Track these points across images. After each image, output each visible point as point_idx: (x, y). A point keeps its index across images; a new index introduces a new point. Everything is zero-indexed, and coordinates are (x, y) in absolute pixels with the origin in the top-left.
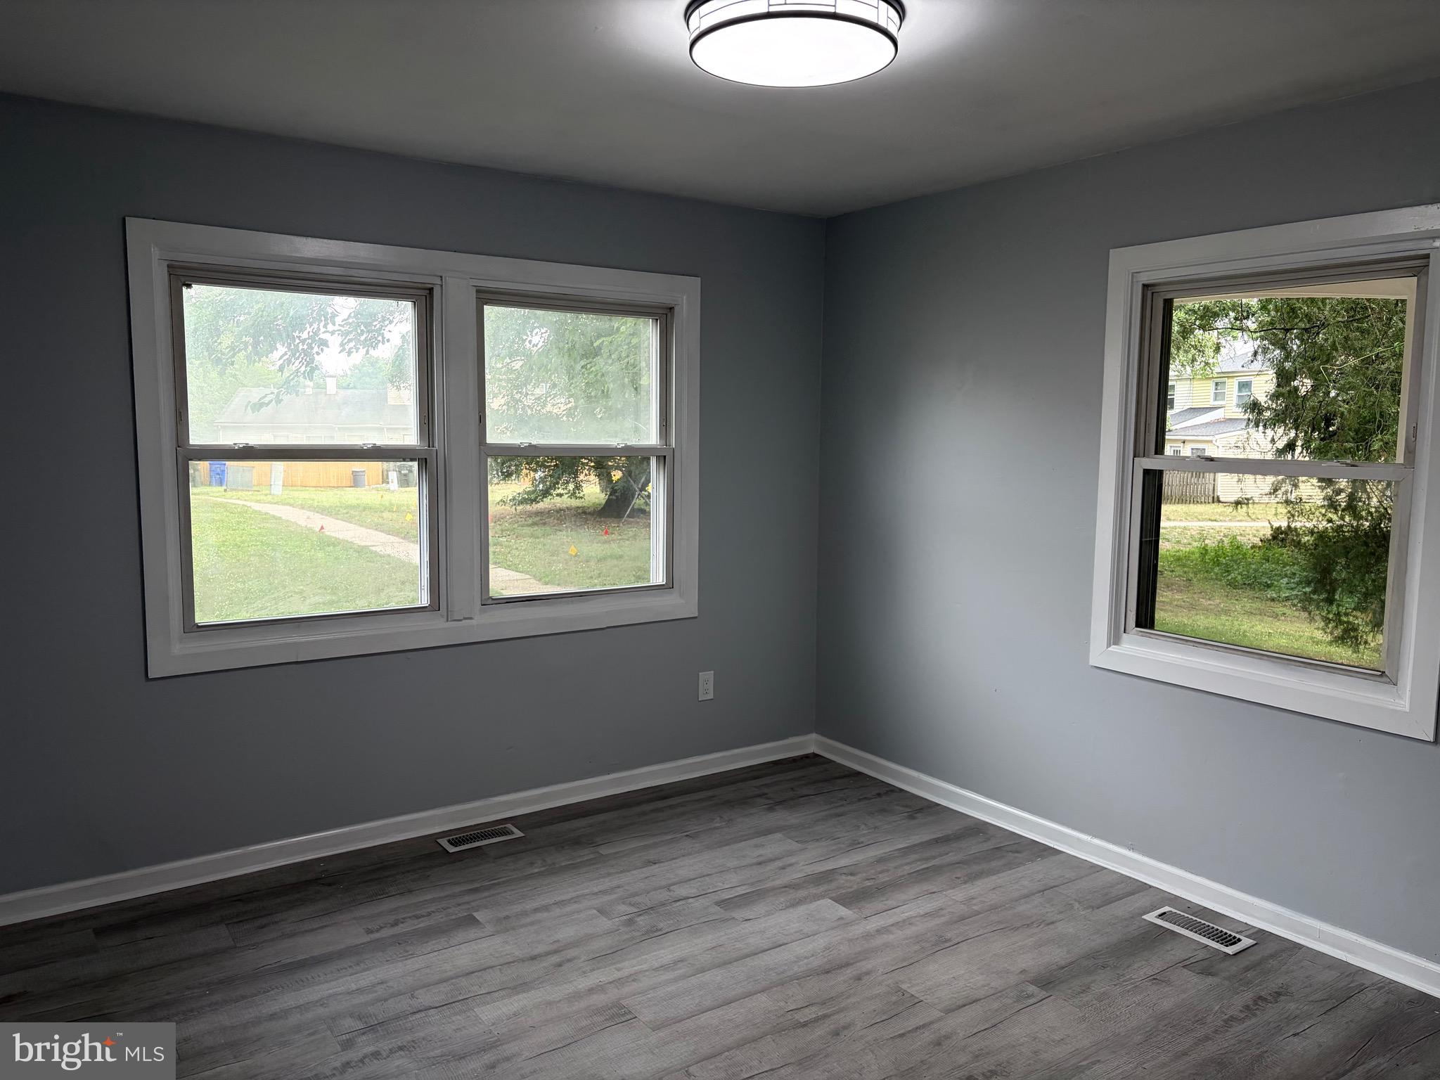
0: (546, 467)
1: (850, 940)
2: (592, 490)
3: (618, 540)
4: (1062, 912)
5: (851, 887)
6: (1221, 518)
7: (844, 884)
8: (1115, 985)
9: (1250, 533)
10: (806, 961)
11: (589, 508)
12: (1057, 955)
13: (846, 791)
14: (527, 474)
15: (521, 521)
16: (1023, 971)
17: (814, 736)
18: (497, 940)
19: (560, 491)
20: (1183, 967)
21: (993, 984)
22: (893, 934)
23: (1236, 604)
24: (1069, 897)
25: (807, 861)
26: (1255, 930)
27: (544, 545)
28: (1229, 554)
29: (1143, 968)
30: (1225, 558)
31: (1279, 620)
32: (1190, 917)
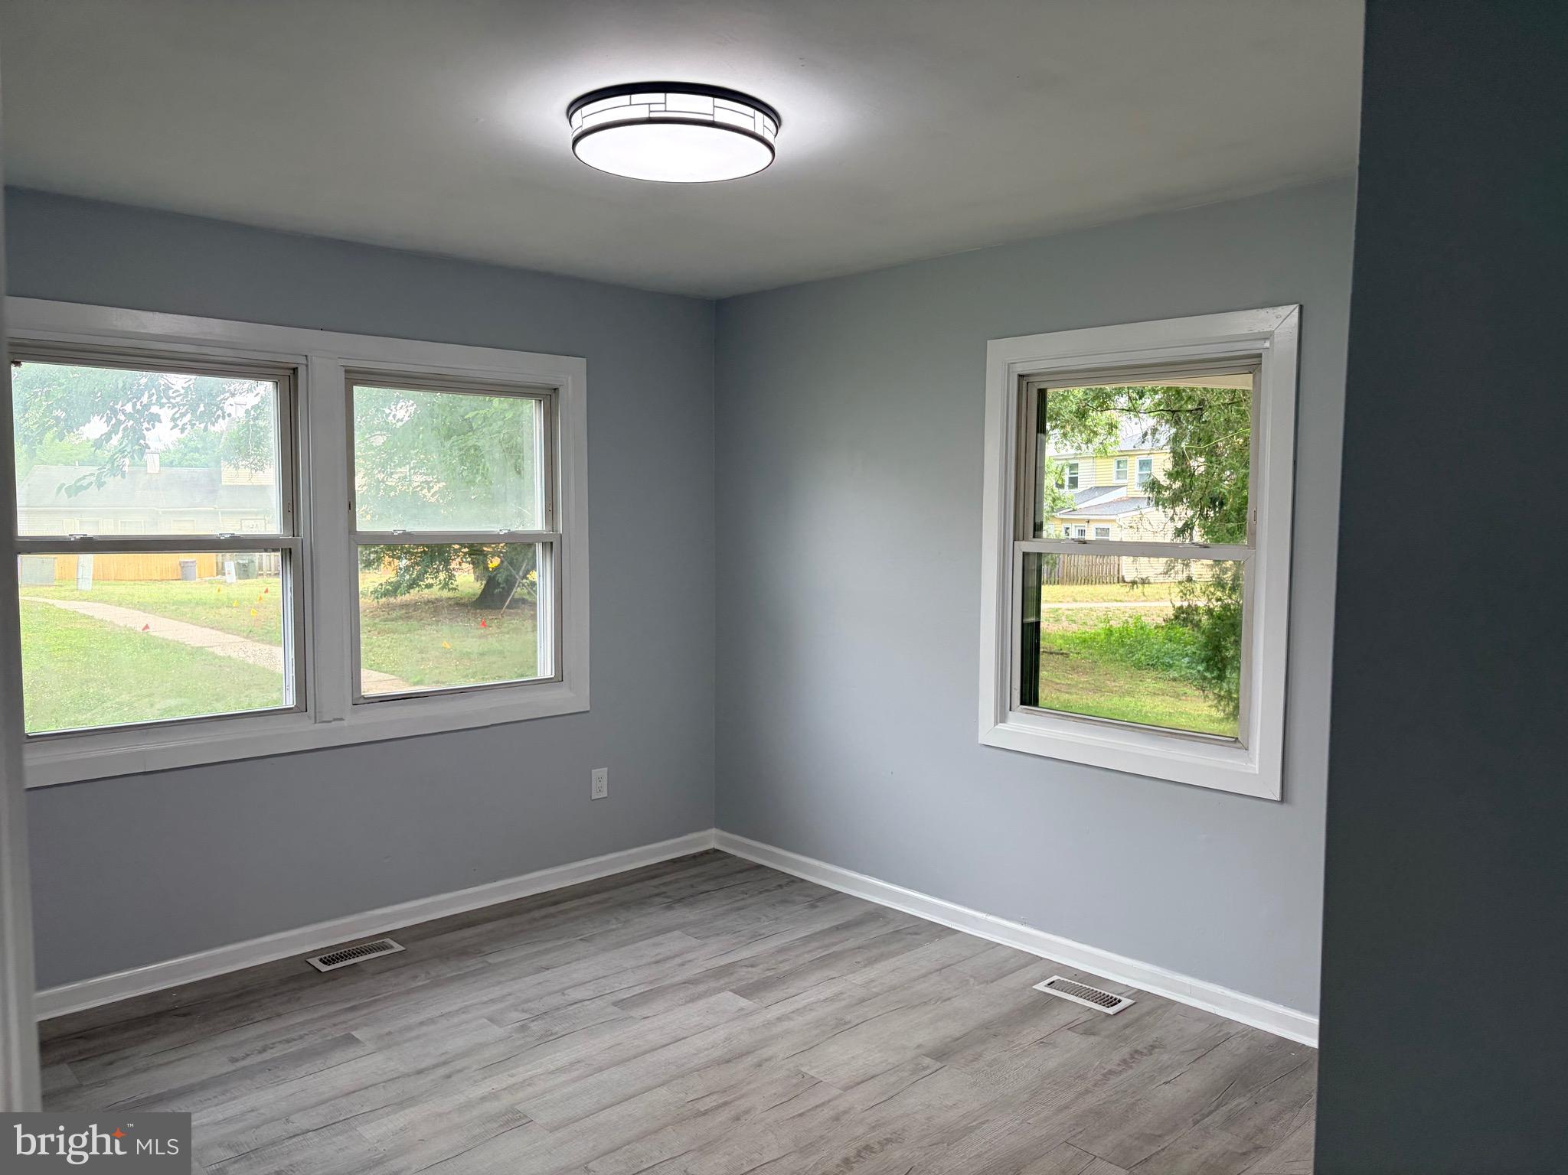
0: (413, 554)
1: (750, 1030)
2: (465, 579)
3: (496, 633)
4: (958, 988)
5: (752, 978)
6: (1126, 599)
7: (744, 975)
8: (1005, 1051)
9: (1154, 613)
10: (706, 1052)
11: (461, 599)
12: (952, 1029)
13: (748, 884)
14: (390, 563)
15: (383, 615)
16: (919, 1047)
17: (714, 831)
18: (379, 1058)
19: (430, 581)
20: (1068, 1029)
21: (890, 1060)
22: (793, 1020)
23: (1139, 685)
24: (965, 973)
25: (707, 955)
26: (1135, 990)
27: (411, 641)
28: (1134, 635)
29: (1030, 1034)
30: (1129, 639)
31: (1180, 700)
32: (1077, 983)
